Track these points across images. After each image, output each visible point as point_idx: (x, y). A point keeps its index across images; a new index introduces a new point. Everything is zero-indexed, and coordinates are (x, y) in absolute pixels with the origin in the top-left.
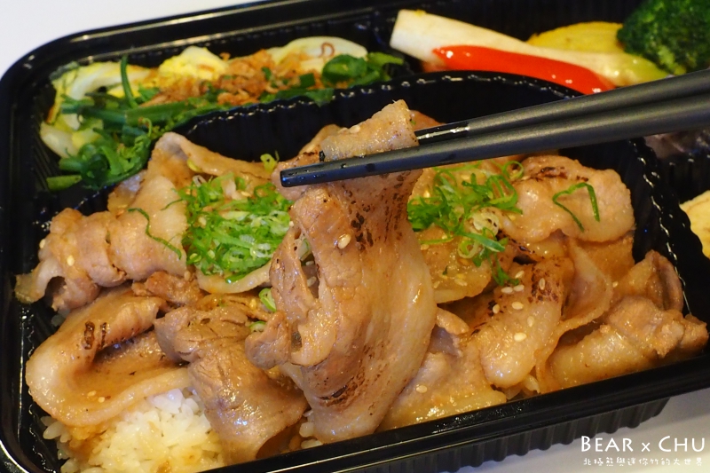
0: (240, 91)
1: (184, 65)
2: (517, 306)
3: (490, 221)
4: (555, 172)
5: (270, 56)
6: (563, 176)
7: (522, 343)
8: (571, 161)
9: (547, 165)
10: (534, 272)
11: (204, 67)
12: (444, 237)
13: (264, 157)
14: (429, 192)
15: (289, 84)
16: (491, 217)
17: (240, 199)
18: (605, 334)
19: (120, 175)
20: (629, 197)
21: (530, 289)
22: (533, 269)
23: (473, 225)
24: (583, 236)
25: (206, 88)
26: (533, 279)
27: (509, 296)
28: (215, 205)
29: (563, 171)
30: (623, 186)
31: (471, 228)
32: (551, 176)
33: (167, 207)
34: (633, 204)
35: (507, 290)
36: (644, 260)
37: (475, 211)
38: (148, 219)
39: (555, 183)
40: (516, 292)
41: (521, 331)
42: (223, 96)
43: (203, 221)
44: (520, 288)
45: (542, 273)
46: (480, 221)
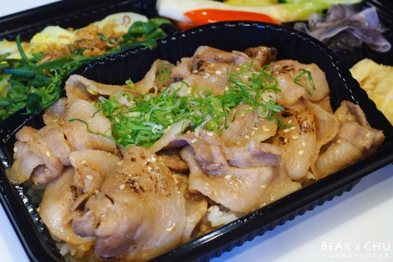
0: (94, 48)
1: (47, 37)
2: (295, 137)
3: (270, 96)
4: (289, 68)
5: (97, 27)
6: (293, 69)
7: (303, 155)
8: (294, 61)
9: (284, 65)
10: (298, 119)
11: (63, 37)
12: (251, 108)
13: (127, 82)
14: (228, 87)
15: (119, 40)
16: (271, 94)
17: (132, 105)
18: (341, 144)
19: (48, 103)
20: (325, 76)
21: (299, 128)
22: (297, 118)
23: (262, 99)
24: (311, 98)
25: (73, 49)
26: (299, 123)
27: (288, 133)
28: (119, 110)
29: (293, 67)
30: (321, 71)
31: (263, 101)
32: (289, 71)
33: (94, 116)
34: (327, 79)
35: (286, 131)
36: (341, 106)
37: (261, 92)
38: (86, 124)
39: (291, 73)
40: (291, 131)
41: (300, 150)
42: (86, 52)
43: (117, 120)
44: (293, 128)
45: (302, 119)
46: (266, 97)
